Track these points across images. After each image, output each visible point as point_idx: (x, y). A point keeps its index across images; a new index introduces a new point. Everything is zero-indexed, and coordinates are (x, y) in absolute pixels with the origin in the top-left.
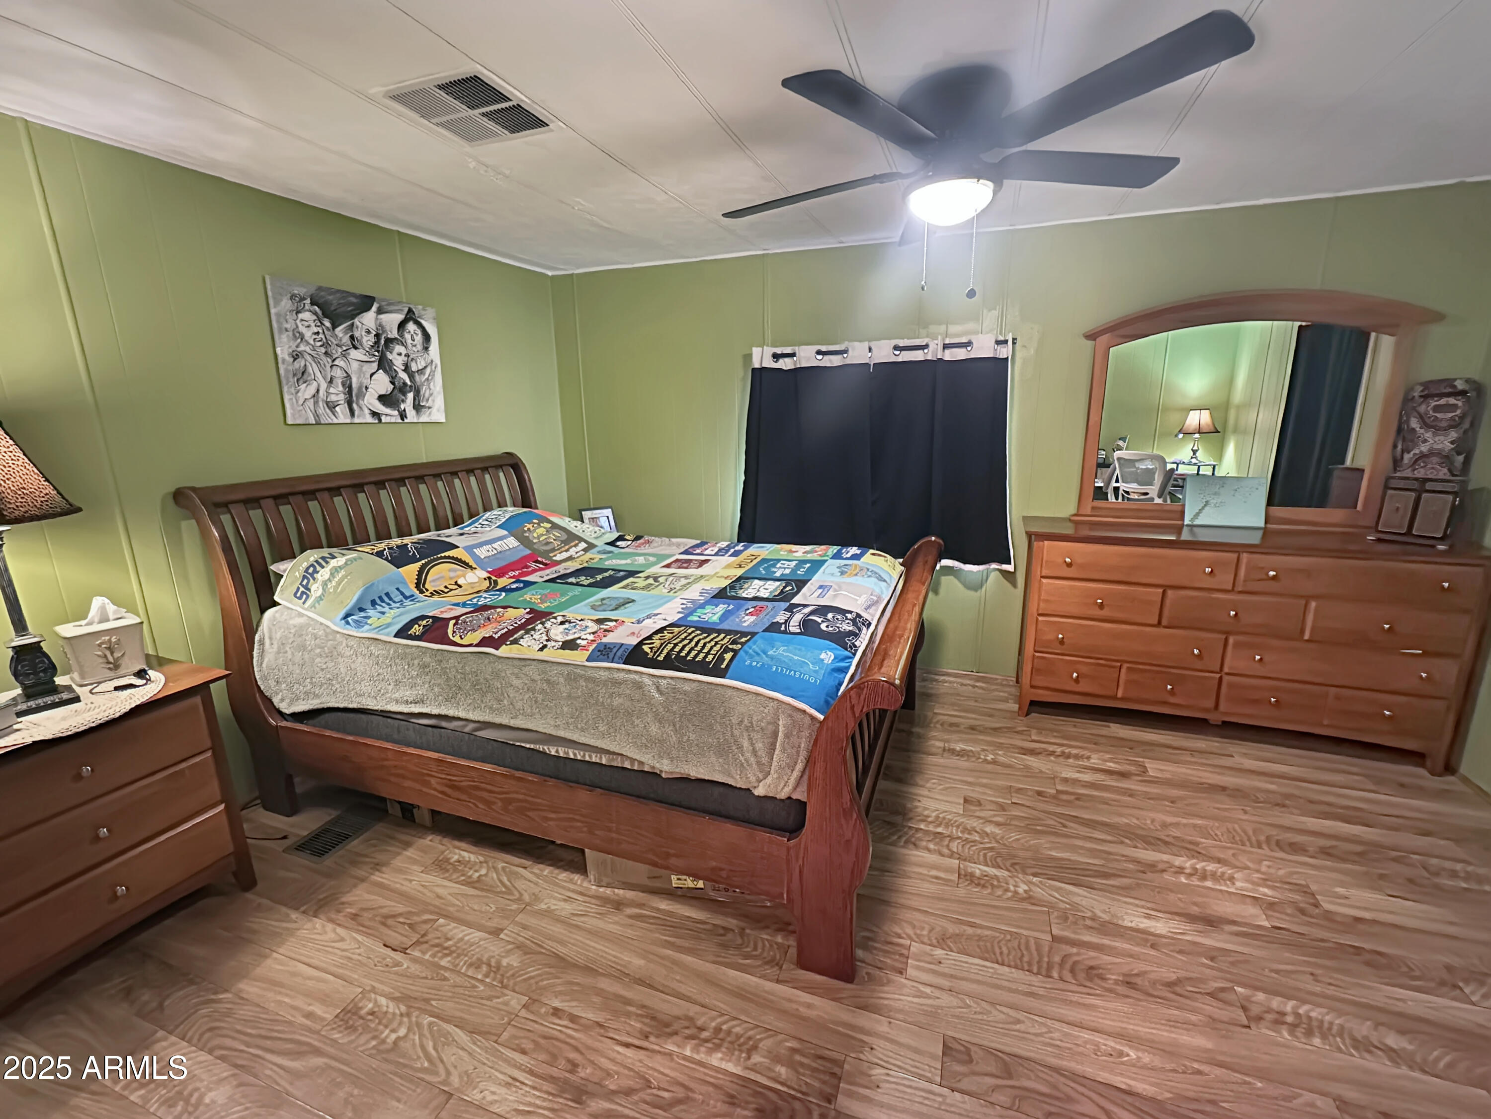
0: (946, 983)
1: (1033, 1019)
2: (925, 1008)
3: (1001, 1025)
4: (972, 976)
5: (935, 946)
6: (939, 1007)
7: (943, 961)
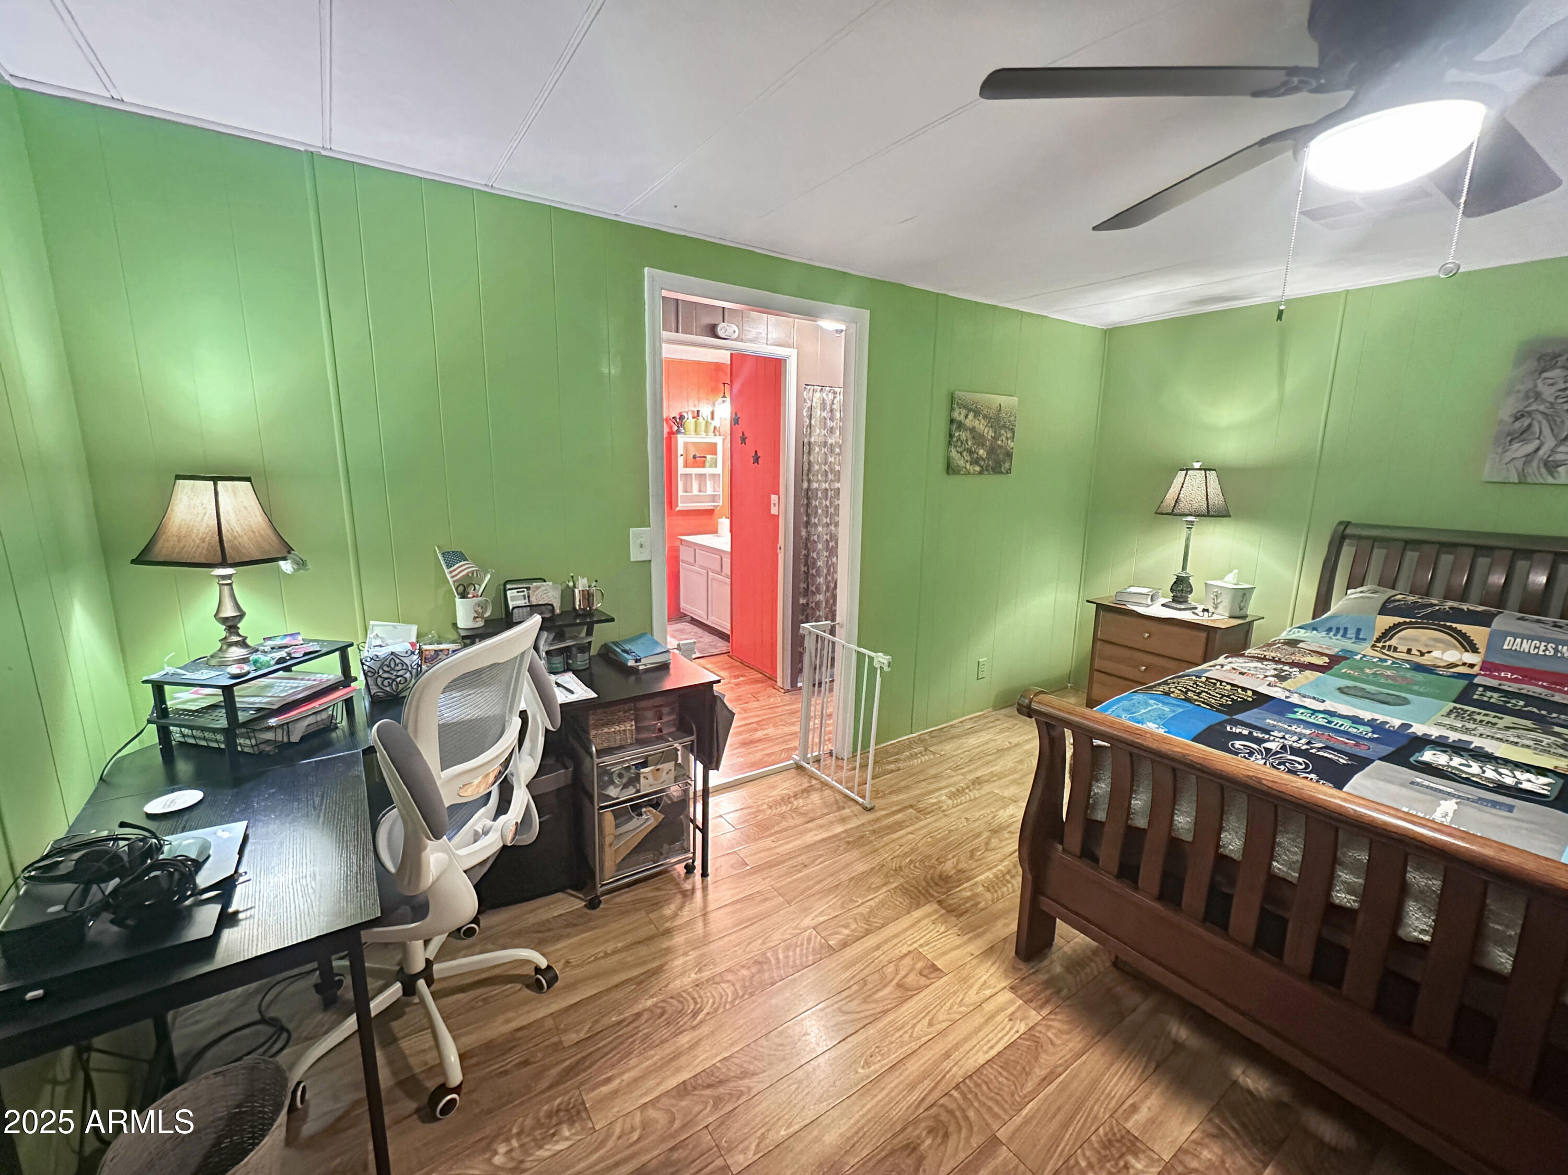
0: (989, 1007)
1: (926, 1036)
2: (973, 980)
3: (934, 1011)
4: (986, 1030)
5: (1030, 1029)
6: (971, 987)
7: (1011, 1023)
